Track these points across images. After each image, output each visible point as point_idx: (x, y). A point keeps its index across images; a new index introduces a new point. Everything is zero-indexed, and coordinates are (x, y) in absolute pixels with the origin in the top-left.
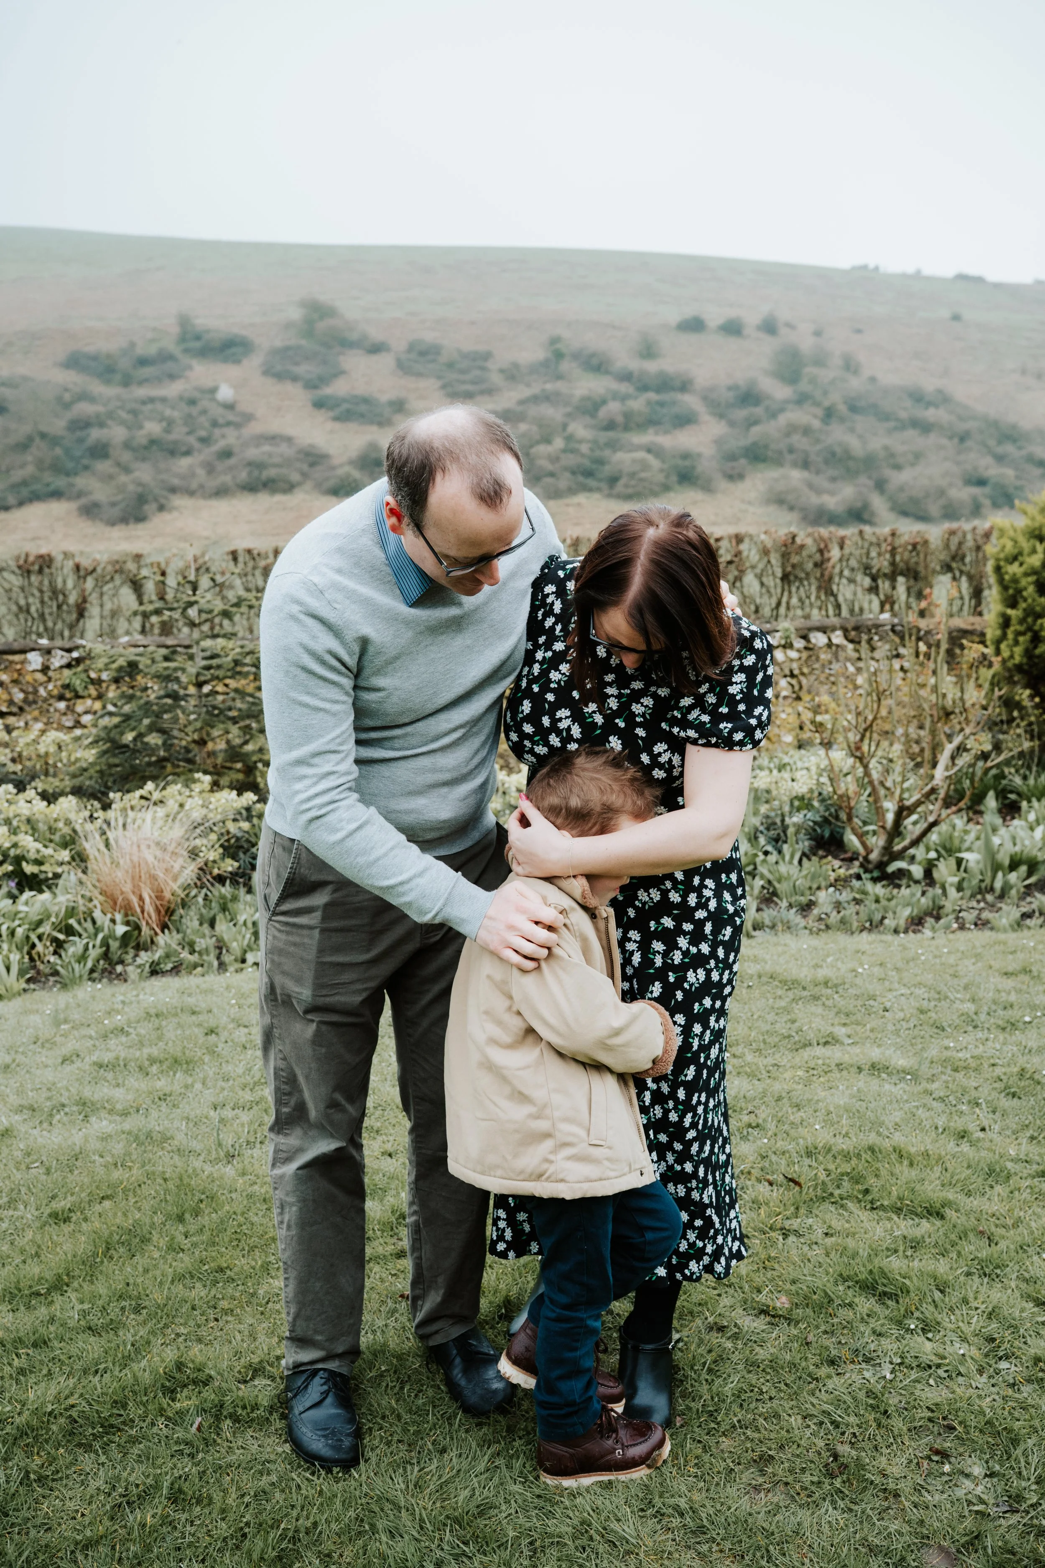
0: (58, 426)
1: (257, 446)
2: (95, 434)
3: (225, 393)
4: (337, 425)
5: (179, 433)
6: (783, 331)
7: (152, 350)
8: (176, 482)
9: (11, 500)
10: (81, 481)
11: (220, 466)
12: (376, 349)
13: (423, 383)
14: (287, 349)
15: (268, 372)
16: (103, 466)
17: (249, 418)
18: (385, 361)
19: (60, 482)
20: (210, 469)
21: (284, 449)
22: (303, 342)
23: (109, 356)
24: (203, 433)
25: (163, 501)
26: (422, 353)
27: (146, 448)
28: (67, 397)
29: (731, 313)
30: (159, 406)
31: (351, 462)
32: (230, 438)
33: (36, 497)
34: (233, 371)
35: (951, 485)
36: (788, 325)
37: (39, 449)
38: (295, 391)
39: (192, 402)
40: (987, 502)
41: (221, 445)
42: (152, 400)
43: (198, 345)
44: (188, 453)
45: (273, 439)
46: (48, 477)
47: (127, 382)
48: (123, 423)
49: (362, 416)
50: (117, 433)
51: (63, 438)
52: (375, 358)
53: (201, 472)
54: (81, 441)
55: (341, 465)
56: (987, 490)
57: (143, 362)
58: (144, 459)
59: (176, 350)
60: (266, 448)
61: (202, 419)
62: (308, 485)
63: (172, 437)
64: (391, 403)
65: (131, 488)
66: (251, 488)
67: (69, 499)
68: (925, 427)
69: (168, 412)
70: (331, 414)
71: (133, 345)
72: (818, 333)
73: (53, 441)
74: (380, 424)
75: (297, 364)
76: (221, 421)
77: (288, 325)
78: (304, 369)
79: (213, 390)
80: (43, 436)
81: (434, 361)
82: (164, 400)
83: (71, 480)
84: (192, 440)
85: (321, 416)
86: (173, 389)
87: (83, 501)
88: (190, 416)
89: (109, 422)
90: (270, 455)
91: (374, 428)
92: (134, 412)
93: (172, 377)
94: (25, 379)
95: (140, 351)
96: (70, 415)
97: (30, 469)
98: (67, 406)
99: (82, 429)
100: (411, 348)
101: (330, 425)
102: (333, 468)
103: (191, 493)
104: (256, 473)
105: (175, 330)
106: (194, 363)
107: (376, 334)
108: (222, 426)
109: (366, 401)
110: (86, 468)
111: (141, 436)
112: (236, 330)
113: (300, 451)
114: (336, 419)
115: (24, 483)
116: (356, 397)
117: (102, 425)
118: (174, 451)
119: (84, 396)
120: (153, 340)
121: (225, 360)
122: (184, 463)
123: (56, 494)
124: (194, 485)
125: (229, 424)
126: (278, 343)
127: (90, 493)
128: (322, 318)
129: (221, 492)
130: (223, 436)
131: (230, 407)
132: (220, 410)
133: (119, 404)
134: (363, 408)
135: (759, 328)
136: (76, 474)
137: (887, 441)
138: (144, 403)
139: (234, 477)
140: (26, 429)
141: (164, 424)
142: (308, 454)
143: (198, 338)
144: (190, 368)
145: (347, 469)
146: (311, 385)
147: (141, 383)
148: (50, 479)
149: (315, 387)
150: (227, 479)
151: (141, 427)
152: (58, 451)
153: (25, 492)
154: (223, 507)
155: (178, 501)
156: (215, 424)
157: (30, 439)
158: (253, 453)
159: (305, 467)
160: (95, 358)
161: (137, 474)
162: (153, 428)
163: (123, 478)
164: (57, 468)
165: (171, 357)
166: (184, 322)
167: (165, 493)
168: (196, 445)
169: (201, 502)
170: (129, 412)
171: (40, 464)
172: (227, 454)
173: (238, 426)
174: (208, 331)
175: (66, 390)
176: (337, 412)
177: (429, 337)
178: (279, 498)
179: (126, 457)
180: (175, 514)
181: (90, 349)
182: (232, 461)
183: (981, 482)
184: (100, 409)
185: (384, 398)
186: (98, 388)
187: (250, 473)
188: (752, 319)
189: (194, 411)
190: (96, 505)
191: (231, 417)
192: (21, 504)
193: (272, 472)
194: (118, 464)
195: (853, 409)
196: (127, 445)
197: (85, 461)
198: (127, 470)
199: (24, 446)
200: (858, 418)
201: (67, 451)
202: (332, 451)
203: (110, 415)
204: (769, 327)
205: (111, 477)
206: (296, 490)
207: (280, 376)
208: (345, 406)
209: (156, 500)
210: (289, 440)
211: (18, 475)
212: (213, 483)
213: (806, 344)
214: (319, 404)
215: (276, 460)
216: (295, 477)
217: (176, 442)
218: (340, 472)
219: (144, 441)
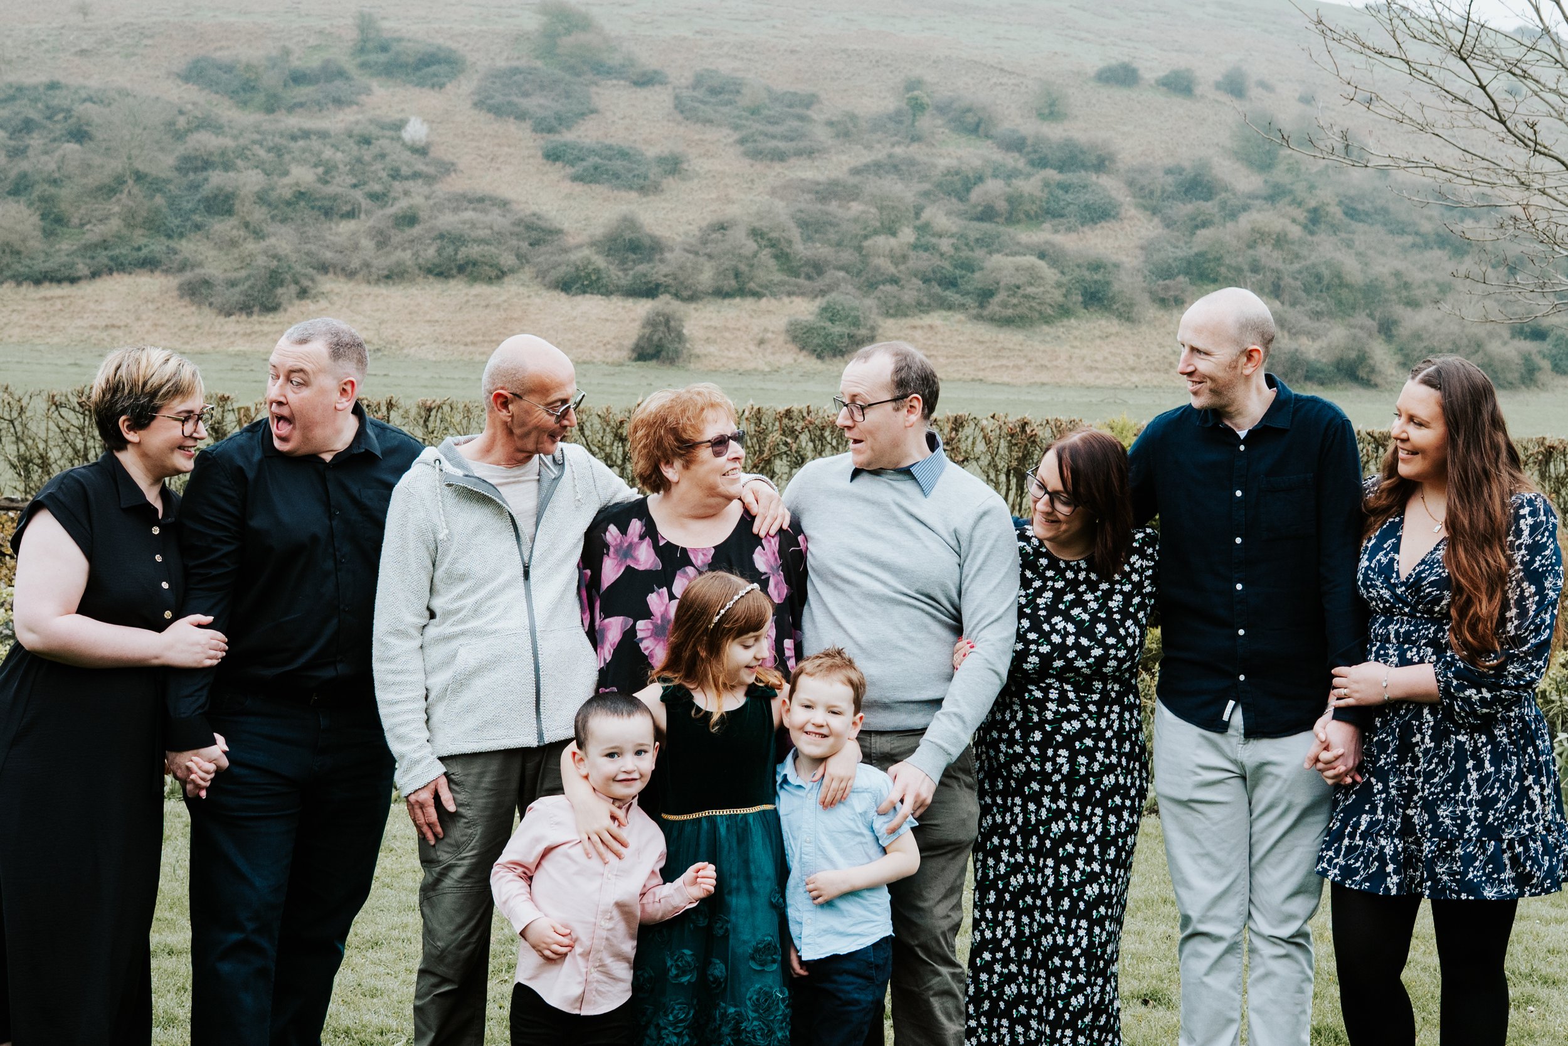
0: (163, 164)
1: (456, 210)
2: (216, 179)
3: (416, 130)
4: (578, 188)
5: (341, 185)
6: (1254, 92)
7: (314, 62)
8: (329, 255)
9: (82, 269)
10: (187, 247)
11: (397, 237)
12: (646, 80)
13: (712, 134)
14: (516, 71)
15: (483, 103)
16: (222, 227)
17: (447, 168)
18: (659, 99)
19: (157, 246)
20: (382, 241)
21: (496, 218)
22: (539, 64)
23: (248, 67)
24: (377, 188)
25: (306, 283)
26: (713, 91)
27: (288, 203)
28: (182, 122)
29: (1180, 62)
30: (315, 144)
31: (593, 244)
32: (416, 196)
33: (118, 266)
34: (430, 99)
35: (1491, 335)
36: (1262, 84)
37: (131, 197)
38: (521, 134)
39: (366, 141)
40: (1546, 364)
41: (401, 205)
42: (306, 134)
43: (383, 58)
44: (351, 215)
45: (480, 201)
46: (139, 237)
47: (271, 106)
48: (259, 165)
49: (617, 176)
50: (249, 180)
51: (168, 181)
52: (643, 92)
53: (368, 244)
54: (195, 187)
55: (579, 246)
56: (1546, 346)
57: (298, 78)
58: (284, 221)
59: (349, 64)
60: (469, 215)
61: (378, 166)
62: (527, 273)
63: (330, 190)
64: (661, 160)
65: (261, 261)
66: (440, 272)
67: (167, 272)
68: (1459, 247)
69: (328, 153)
70: (570, 170)
71: (286, 52)
72: (1307, 100)
73: (154, 185)
74: (643, 190)
75: (526, 94)
76: (405, 171)
77: (519, 38)
78: (535, 103)
79: (399, 126)
80: (139, 177)
81: (729, 103)
82: (323, 135)
83: (172, 244)
84: (358, 195)
85: (556, 172)
86: (337, 121)
87: (188, 275)
88: (359, 160)
89: (239, 163)
90: (473, 225)
91: (634, 195)
92: (278, 151)
93: (339, 102)
94: (124, 93)
95: (295, 63)
96: (181, 149)
97: (115, 224)
98: (179, 136)
99: (196, 170)
100: (697, 84)
101: (567, 186)
102: (565, 251)
103: (351, 275)
104: (450, 250)
105: (351, 35)
106: (374, 84)
107: (648, 60)
108: (407, 178)
109: (624, 154)
110: (198, 227)
111: (284, 187)
112: (440, 41)
113: (519, 223)
114: (576, 178)
115: (104, 244)
116: (610, 148)
117: (227, 166)
118: (329, 211)
119: (206, 123)
120: (316, 48)
121: (421, 84)
122: (346, 227)
123: (149, 264)
124: (355, 263)
125: (416, 175)
126: (501, 63)
127: (200, 265)
128: (568, 32)
129: (393, 276)
130: (406, 193)
131: (421, 151)
132: (406, 155)
133: (256, 137)
134: (618, 164)
135: (1218, 86)
136: (181, 235)
137: (1400, 265)
138: (294, 138)
139: (416, 254)
140: (116, 165)
141: (320, 170)
142: (529, 227)
143: (384, 49)
144: (368, 91)
145: (586, 252)
146: (543, 127)
147: (291, 109)
148: (143, 241)
149: (550, 130)
150: (406, 256)
151: (286, 173)
152: (159, 200)
153: (103, 257)
154: (396, 296)
155: (328, 284)
156: (395, 175)
157: (120, 181)
158: (447, 221)
159: (524, 245)
160: (229, 69)
161: (273, 240)
162: (303, 175)
163: (251, 246)
164: (155, 225)
165: (341, 74)
166: (365, 24)
167: (310, 271)
168: (365, 203)
169: (365, 289)
170: (269, 150)
171: (130, 219)
172: (410, 219)
173: (429, 179)
174: (399, 40)
175: (181, 112)
176: (579, 168)
177: (726, 67)
178: (480, 289)
179: (259, 214)
180: (323, 303)
181: (223, 56)
182: (416, 230)
183: (1539, 334)
184: (229, 142)
185: (651, 152)
186: (227, 112)
187: (439, 251)
188: (1208, 72)
189: (367, 154)
190: (206, 283)
191: (420, 166)
192: (95, 275)
193: (474, 251)
194: (247, 225)
195: (1352, 213)
196: (262, 198)
197: (197, 218)
198: (258, 234)
199: (109, 190)
200: (1360, 227)
201: (172, 201)
202: (566, 226)
203: (242, 153)
204: (1234, 86)
205: (233, 243)
206: (506, 279)
207: (498, 111)
208: (593, 160)
209: (297, 282)
210: (504, 204)
211: (95, 232)
212: (383, 262)
213: (1288, 115)
214: (553, 156)
215: (481, 233)
216: (508, 260)
217: (335, 198)
218: (576, 256)
219: (288, 194)
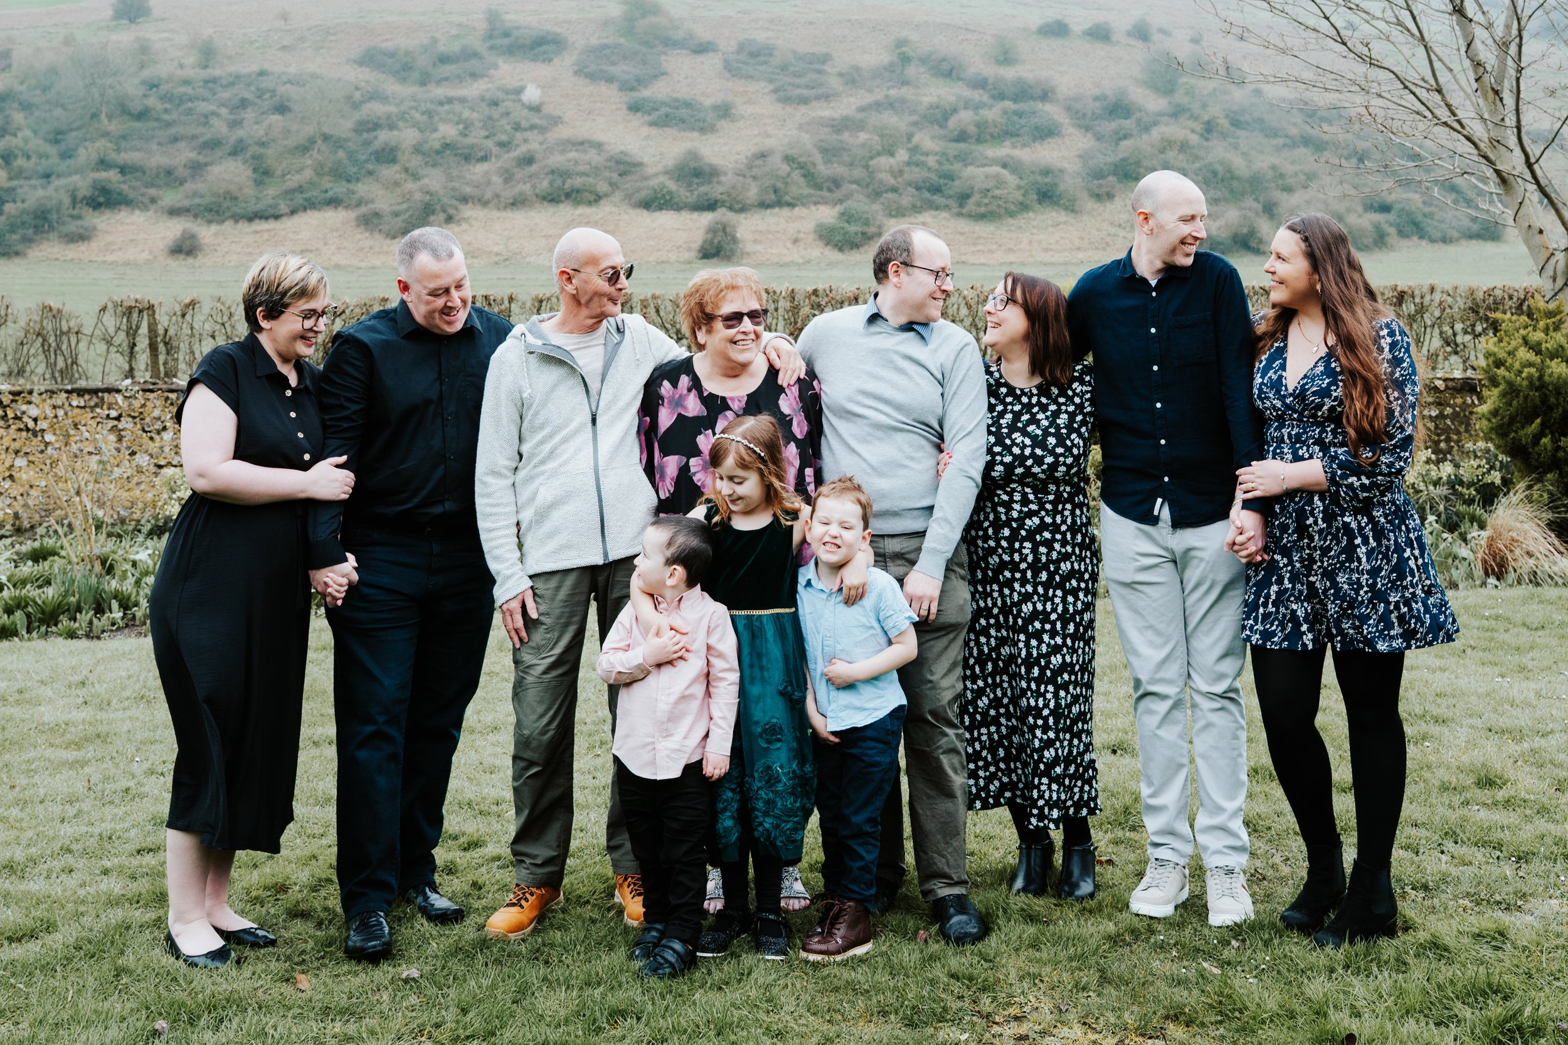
0: (344, 127)
1: (563, 152)
2: (384, 136)
3: (532, 94)
4: (654, 131)
5: (476, 137)
6: (1156, 37)
7: (456, 47)
8: (468, 190)
9: (283, 208)
10: (362, 189)
11: (520, 174)
12: (702, 49)
13: (752, 87)
14: (605, 47)
15: (581, 71)
16: (388, 172)
17: (556, 121)
18: (711, 63)
19: (339, 189)
20: (508, 177)
21: (593, 156)
22: (622, 40)
23: (407, 53)
24: (504, 138)
25: (451, 211)
26: (753, 55)
27: (438, 152)
28: (357, 96)
29: (1100, 17)
30: (457, 107)
31: (666, 173)
32: (532, 143)
33: (310, 205)
34: (542, 71)
35: (1348, 210)
36: (1162, 31)
37: (321, 153)
38: (611, 94)
39: (495, 103)
40: (1392, 231)
41: (523, 149)
42: (450, 101)
43: (506, 41)
44: (484, 159)
45: (581, 144)
46: (326, 183)
47: (424, 81)
48: (416, 125)
49: (683, 121)
50: (408, 136)
51: (347, 140)
52: (700, 58)
53: (497, 180)
54: (367, 143)
55: (656, 175)
56: (1391, 217)
57: (444, 59)
58: (434, 165)
59: (480, 47)
60: (573, 155)
61: (504, 121)
62: (618, 196)
63: (469, 141)
64: (716, 108)
65: (418, 196)
66: (552, 198)
67: (347, 207)
68: (1319, 146)
69: (466, 114)
70: (647, 118)
71: (435, 41)
72: (1196, 41)
73: (335, 142)
74: (702, 130)
75: (613, 64)
76: (524, 124)
77: (606, 23)
78: (621, 70)
79: (519, 91)
80: (326, 138)
81: (765, 63)
82: (463, 100)
83: (351, 186)
84: (490, 144)
85: (637, 120)
86: (473, 90)
87: (363, 209)
88: (490, 118)
89: (401, 124)
90: (576, 163)
91: (696, 134)
92: (429, 114)
93: (474, 76)
94: (314, 76)
95: (441, 48)
96: (357, 116)
97: (308, 174)
98: (356, 106)
99: (368, 131)
100: (741, 49)
101: (645, 130)
102: (646, 178)
103: (485, 203)
104: (559, 182)
105: (482, 26)
106: (500, 62)
107: (703, 33)
108: (526, 130)
109: (687, 105)
110: (370, 173)
111: (434, 141)
112: (548, 27)
113: (610, 159)
114: (653, 124)
115: (300, 189)
116: (676, 100)
117: (392, 127)
118: (468, 157)
119: (375, 96)
120: (458, 36)
121: (534, 60)
122: (480, 168)
123: (334, 202)
124: (488, 195)
125: (532, 127)
126: (594, 42)
127: (372, 201)
128: (643, 16)
129: (517, 203)
130: (525, 141)
131: (536, 109)
132: (525, 112)
133: (413, 104)
134: (684, 112)
135: (1129, 34)
136: (358, 180)
137: (1276, 161)
138: (441, 104)
139: (534, 187)
140: (309, 130)
141: (461, 126)
142: (618, 162)
143: (507, 35)
144: (495, 66)
145: (662, 178)
146: (627, 87)
147: (439, 82)
148: (328, 186)
149: (632, 89)
150: (527, 188)
151: (436, 130)
152: (341, 154)
153: (299, 199)
154: (519, 218)
155: (468, 211)
156: (517, 127)
157: (312, 141)
158: (557, 160)
159: (615, 176)
160: (392, 55)
161: (426, 181)
162: (448, 131)
163: (410, 186)
164: (337, 173)
165: (475, 55)
166: (493, 17)
167: (454, 202)
168: (495, 150)
169: (496, 214)
170: (423, 113)
171: (319, 170)
172: (529, 160)
173: (542, 130)
174: (518, 28)
175: (357, 89)
176: (654, 116)
177: (761, 37)
178: (582, 210)
179: (415, 162)
180: (465, 226)
181: (388, 45)
182: (534, 168)
183: (1385, 208)
184: (392, 109)
185: (708, 102)
186: (392, 87)
187: (551, 183)
188: (1121, 23)
189: (496, 113)
190: (377, 215)
191: (536, 120)
192: (293, 212)
193: (577, 182)
194: (406, 170)
195: (1236, 123)
196: (417, 150)
197: (370, 166)
198: (416, 177)
199: (304, 149)
200: (1242, 133)
201: (351, 155)
202: (646, 160)
203: (403, 116)
204: (1141, 33)
205: (397, 184)
206: (602, 202)
207: (592, 77)
208: (664, 110)
209: (444, 211)
210: (599, 146)
211: (293, 181)
212: (508, 194)
213: (1183, 50)
214: (635, 108)
215: (582, 168)
216: (602, 187)
217: (472, 147)
218: (654, 182)
219: (437, 145)
